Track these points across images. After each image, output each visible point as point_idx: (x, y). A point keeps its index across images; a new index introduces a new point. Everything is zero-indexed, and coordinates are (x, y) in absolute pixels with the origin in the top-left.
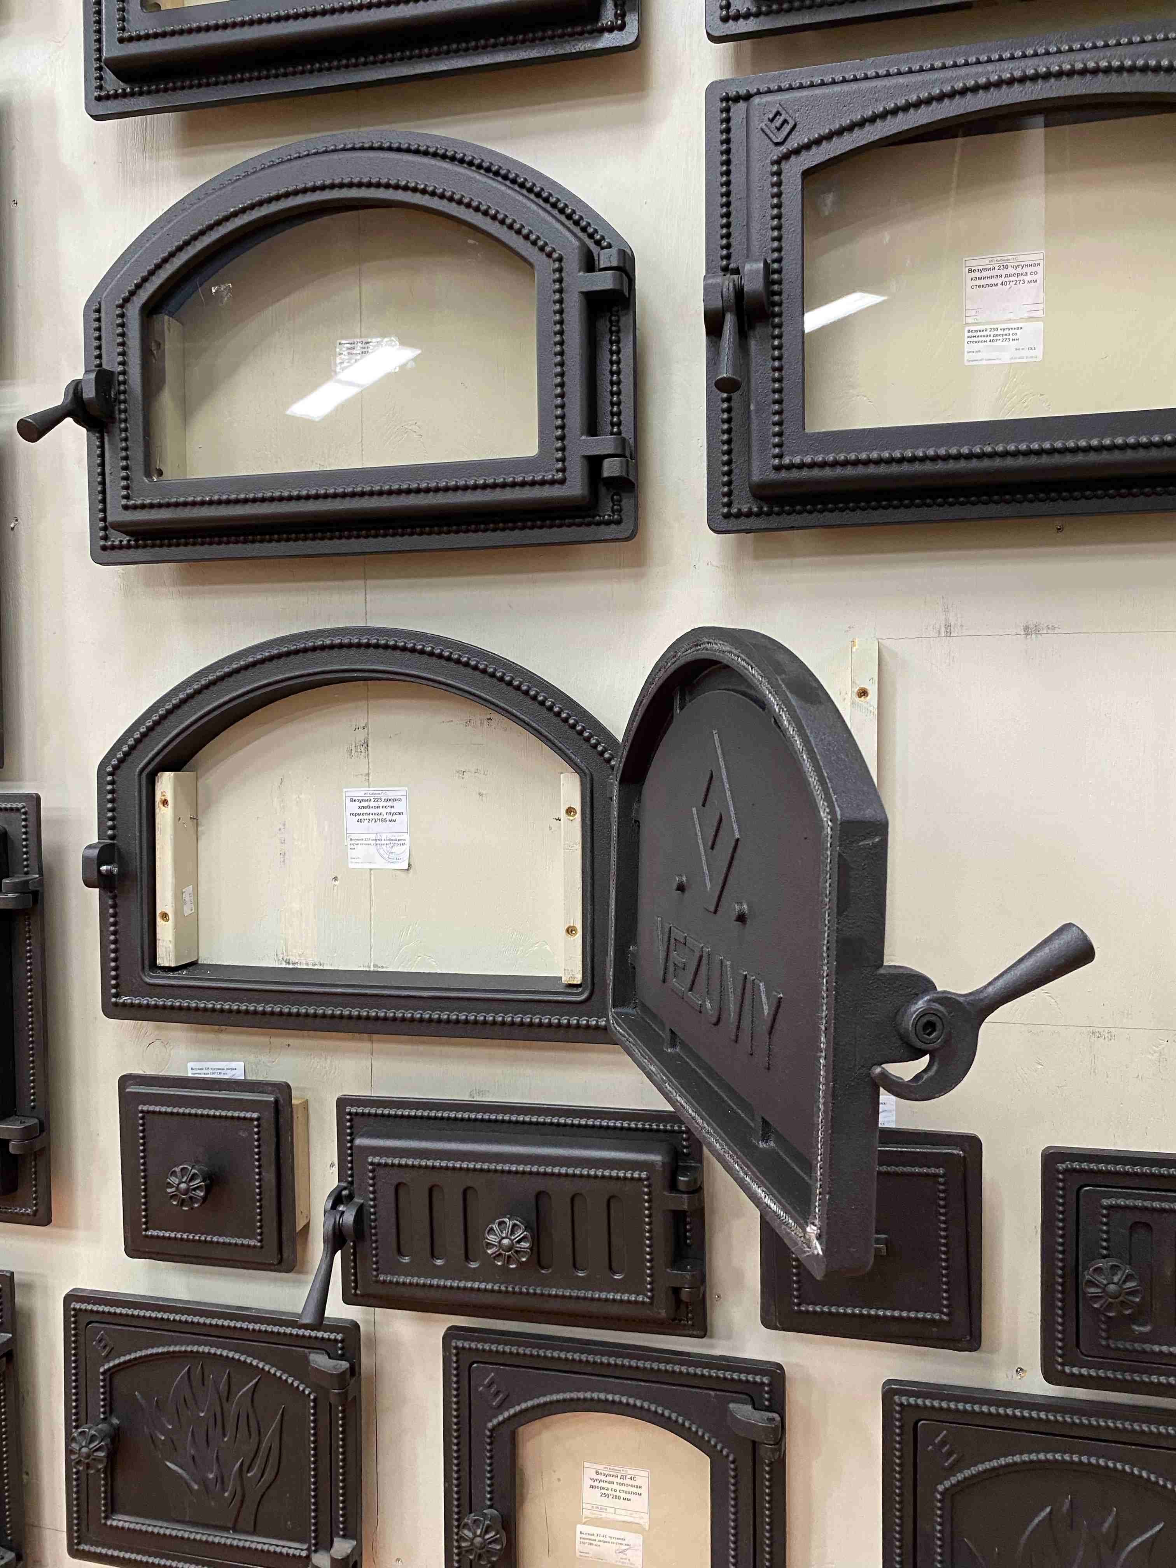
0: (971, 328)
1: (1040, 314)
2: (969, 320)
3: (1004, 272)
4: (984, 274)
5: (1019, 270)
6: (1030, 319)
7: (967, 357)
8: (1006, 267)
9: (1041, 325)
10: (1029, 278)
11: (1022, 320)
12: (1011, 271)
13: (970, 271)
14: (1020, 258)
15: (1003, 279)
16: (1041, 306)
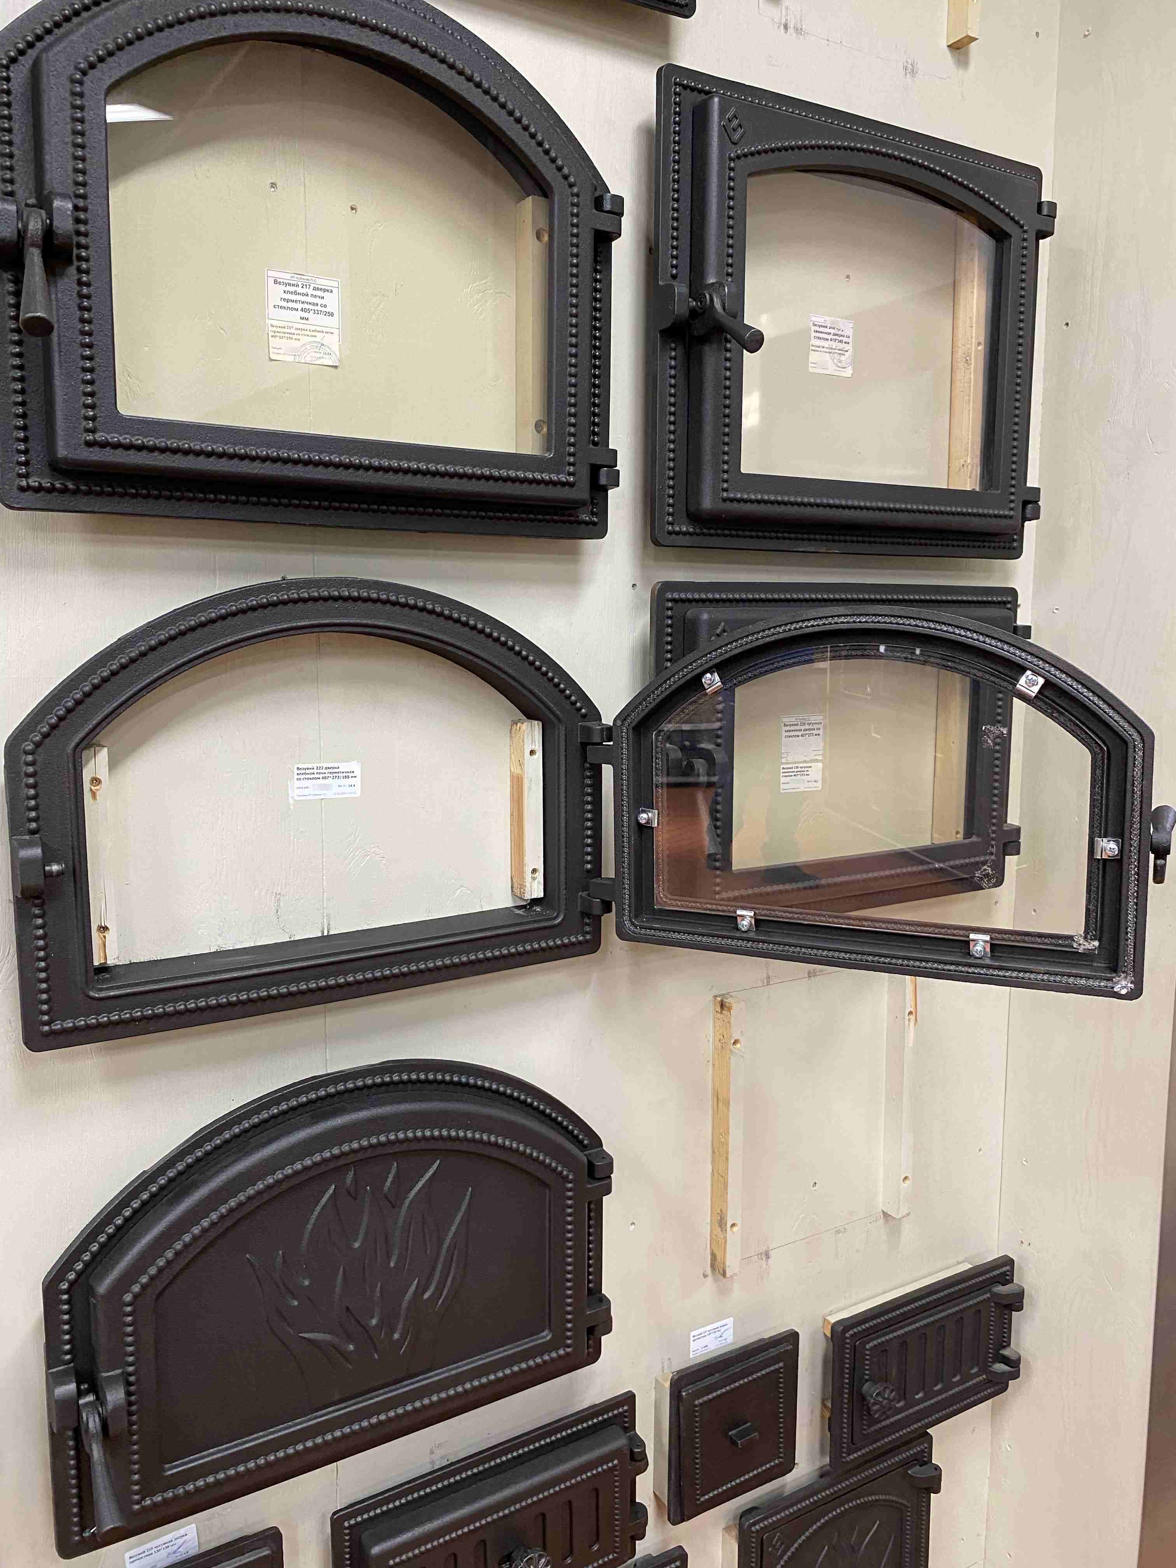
0: (785, 766)
1: (820, 758)
2: (784, 760)
3: (803, 728)
4: (792, 728)
5: (811, 727)
6: (817, 761)
7: (782, 786)
8: (804, 724)
9: (820, 765)
10: (815, 732)
11: (812, 761)
12: (807, 727)
13: (785, 725)
14: (812, 718)
15: (803, 732)
16: (821, 752)
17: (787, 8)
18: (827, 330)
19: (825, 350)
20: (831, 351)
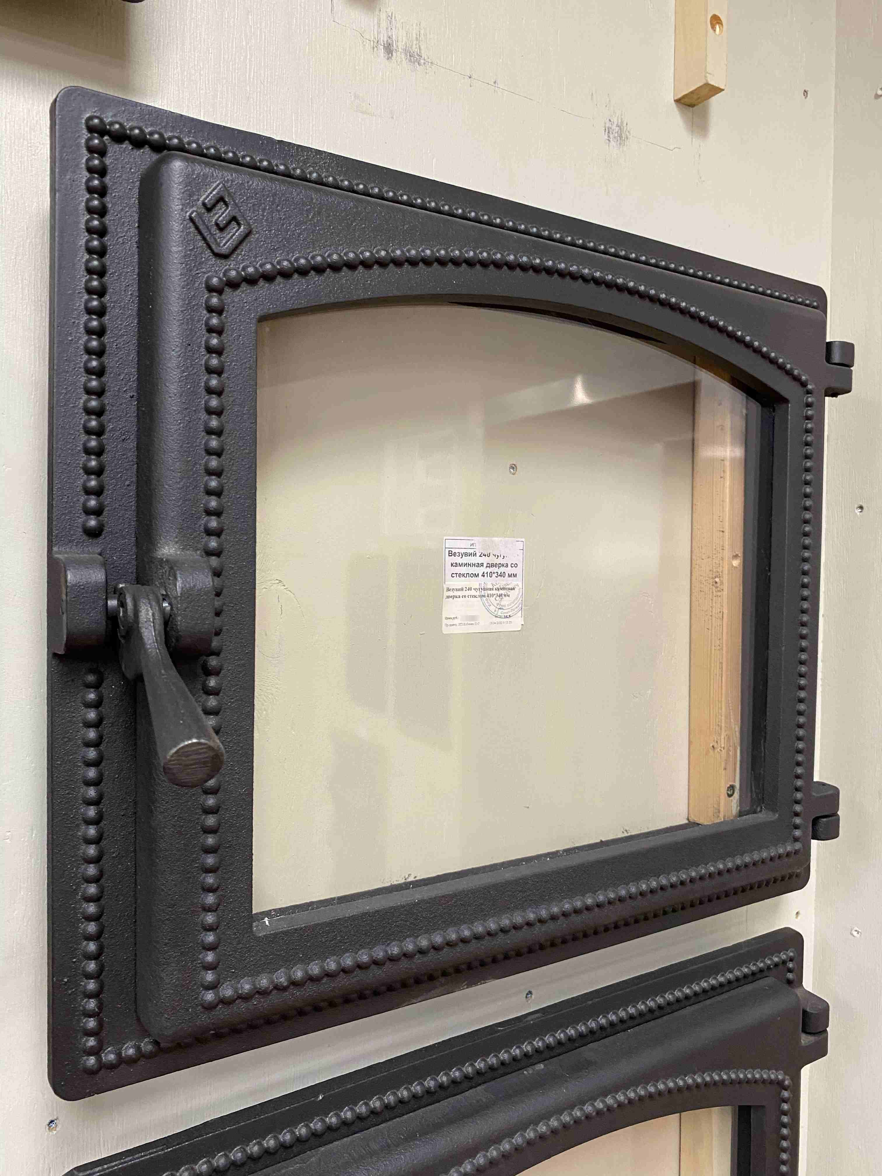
17: (390, 17)
18: (477, 560)
19: (473, 593)
20: (484, 593)
